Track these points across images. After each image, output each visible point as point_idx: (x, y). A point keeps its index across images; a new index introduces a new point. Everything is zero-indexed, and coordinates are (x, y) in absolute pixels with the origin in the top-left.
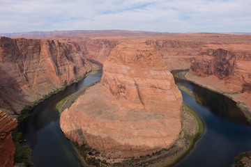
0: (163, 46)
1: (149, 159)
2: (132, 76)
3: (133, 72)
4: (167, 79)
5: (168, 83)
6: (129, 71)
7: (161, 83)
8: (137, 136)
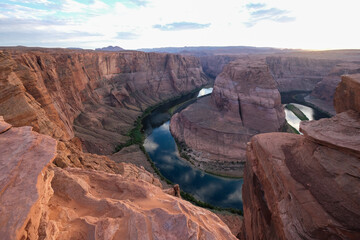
0: (285, 64)
1: (232, 165)
2: (236, 91)
3: (239, 88)
4: (272, 97)
5: (272, 102)
6: (235, 87)
7: (265, 101)
8: (228, 145)
